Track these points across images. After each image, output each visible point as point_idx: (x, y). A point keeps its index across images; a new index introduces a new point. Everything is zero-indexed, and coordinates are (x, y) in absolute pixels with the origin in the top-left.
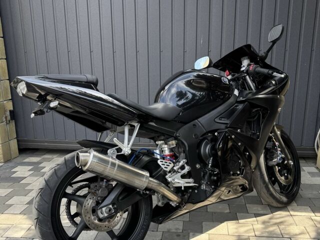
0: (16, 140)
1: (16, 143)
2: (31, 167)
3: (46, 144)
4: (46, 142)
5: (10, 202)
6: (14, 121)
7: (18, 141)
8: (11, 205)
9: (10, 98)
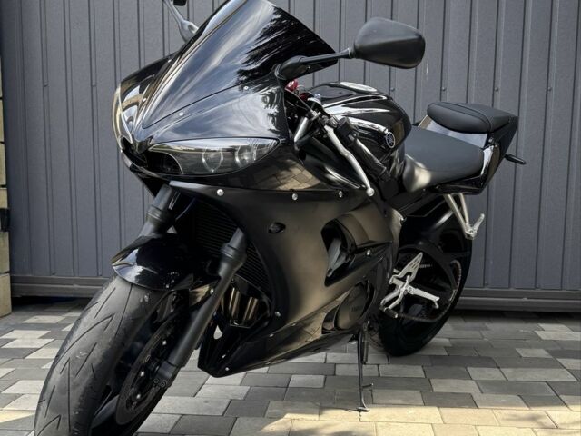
0: (8, 277)
1: (9, 282)
2: (44, 333)
3: (76, 286)
4: (77, 282)
5: (12, 390)
6: (7, 233)
7: (12, 280)
8: (16, 396)
9: (4, 183)
